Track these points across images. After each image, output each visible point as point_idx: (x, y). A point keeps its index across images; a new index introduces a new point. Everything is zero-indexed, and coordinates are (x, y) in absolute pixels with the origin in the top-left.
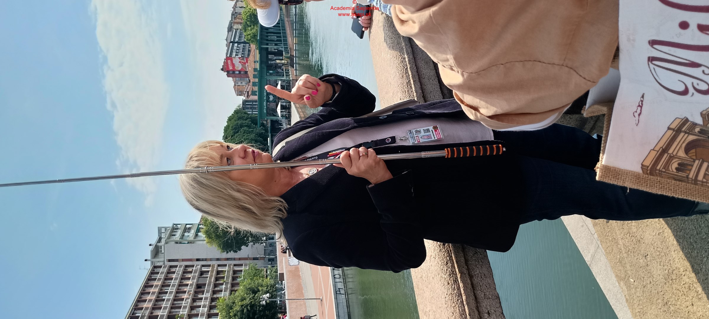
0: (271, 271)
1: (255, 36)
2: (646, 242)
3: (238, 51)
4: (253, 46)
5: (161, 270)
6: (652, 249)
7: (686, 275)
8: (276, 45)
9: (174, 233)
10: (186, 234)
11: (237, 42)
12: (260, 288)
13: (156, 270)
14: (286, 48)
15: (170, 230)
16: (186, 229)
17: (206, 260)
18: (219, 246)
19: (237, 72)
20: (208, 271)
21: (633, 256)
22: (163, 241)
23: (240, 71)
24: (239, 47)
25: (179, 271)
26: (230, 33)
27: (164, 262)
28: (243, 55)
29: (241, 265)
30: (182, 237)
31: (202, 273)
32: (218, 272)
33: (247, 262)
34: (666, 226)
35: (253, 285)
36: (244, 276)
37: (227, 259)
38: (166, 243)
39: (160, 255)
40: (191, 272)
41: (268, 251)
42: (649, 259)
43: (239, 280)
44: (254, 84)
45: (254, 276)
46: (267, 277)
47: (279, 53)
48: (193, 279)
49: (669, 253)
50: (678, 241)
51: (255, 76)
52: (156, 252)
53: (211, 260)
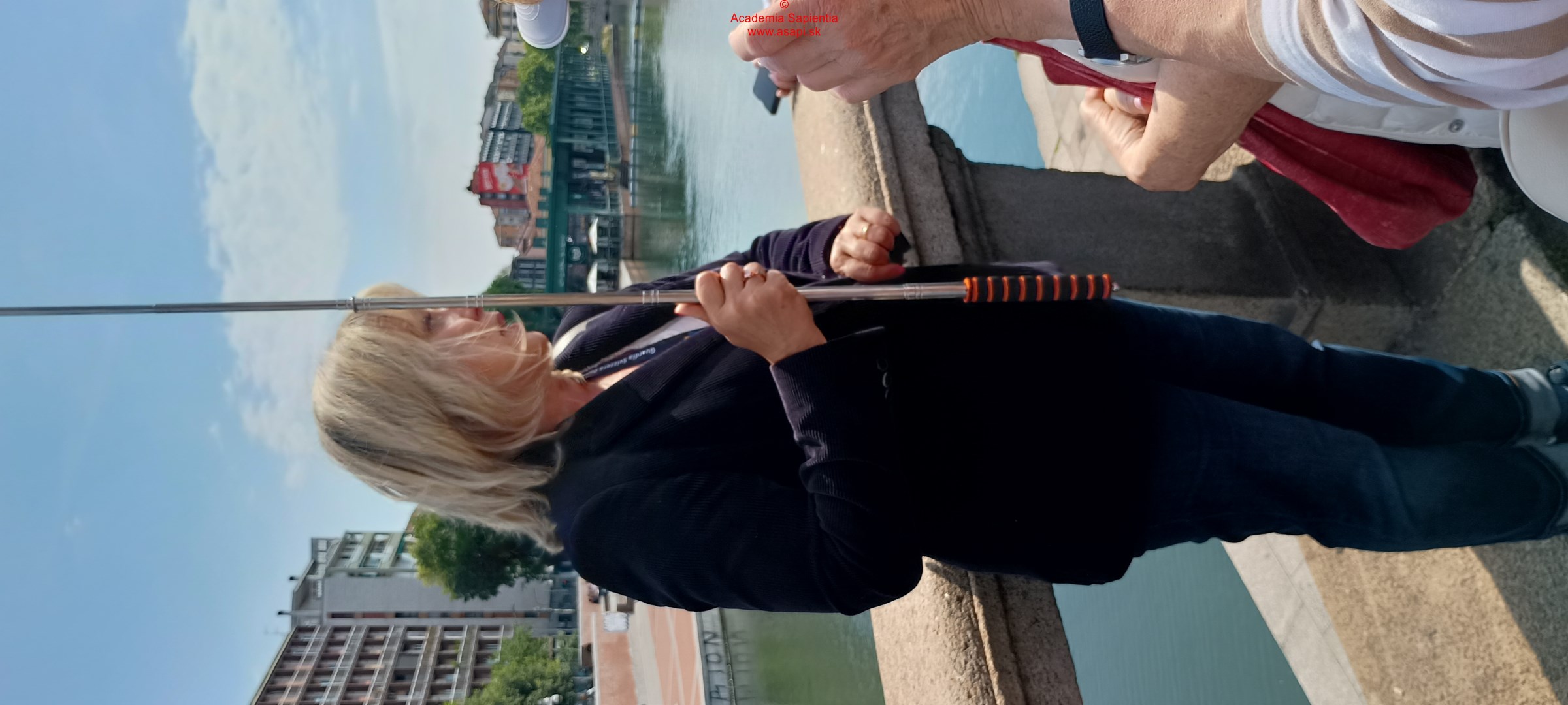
0: (565, 643)
1: (543, 117)
2: (1433, 600)
3: (505, 149)
4: (540, 141)
5: (313, 637)
6: (1445, 618)
7: (1527, 681)
8: (590, 137)
9: (346, 554)
10: (374, 556)
11: (504, 130)
12: (538, 682)
13: (303, 637)
14: (612, 147)
15: (338, 545)
16: (374, 545)
17: (416, 615)
18: (449, 583)
19: (502, 196)
20: (420, 642)
21: (1399, 634)
22: (321, 570)
23: (508, 194)
24: (508, 141)
25: (353, 640)
26: (490, 110)
27: (320, 618)
28: (516, 159)
29: (496, 629)
30: (365, 563)
31: (407, 645)
32: (444, 645)
33: (511, 621)
34: (1479, 565)
35: (522, 676)
36: (502, 653)
37: (466, 615)
38: (328, 574)
39: (313, 602)
40: (381, 643)
41: (559, 599)
42: (1438, 642)
43: (490, 663)
44: (539, 223)
45: (525, 654)
46: (554, 655)
47: (596, 157)
48: (387, 657)
49: (1487, 629)
50: (1508, 601)
51: (541, 206)
52: (304, 594)
53: (428, 615)
